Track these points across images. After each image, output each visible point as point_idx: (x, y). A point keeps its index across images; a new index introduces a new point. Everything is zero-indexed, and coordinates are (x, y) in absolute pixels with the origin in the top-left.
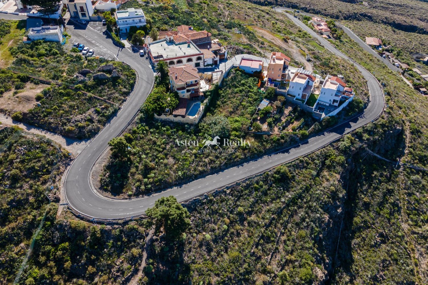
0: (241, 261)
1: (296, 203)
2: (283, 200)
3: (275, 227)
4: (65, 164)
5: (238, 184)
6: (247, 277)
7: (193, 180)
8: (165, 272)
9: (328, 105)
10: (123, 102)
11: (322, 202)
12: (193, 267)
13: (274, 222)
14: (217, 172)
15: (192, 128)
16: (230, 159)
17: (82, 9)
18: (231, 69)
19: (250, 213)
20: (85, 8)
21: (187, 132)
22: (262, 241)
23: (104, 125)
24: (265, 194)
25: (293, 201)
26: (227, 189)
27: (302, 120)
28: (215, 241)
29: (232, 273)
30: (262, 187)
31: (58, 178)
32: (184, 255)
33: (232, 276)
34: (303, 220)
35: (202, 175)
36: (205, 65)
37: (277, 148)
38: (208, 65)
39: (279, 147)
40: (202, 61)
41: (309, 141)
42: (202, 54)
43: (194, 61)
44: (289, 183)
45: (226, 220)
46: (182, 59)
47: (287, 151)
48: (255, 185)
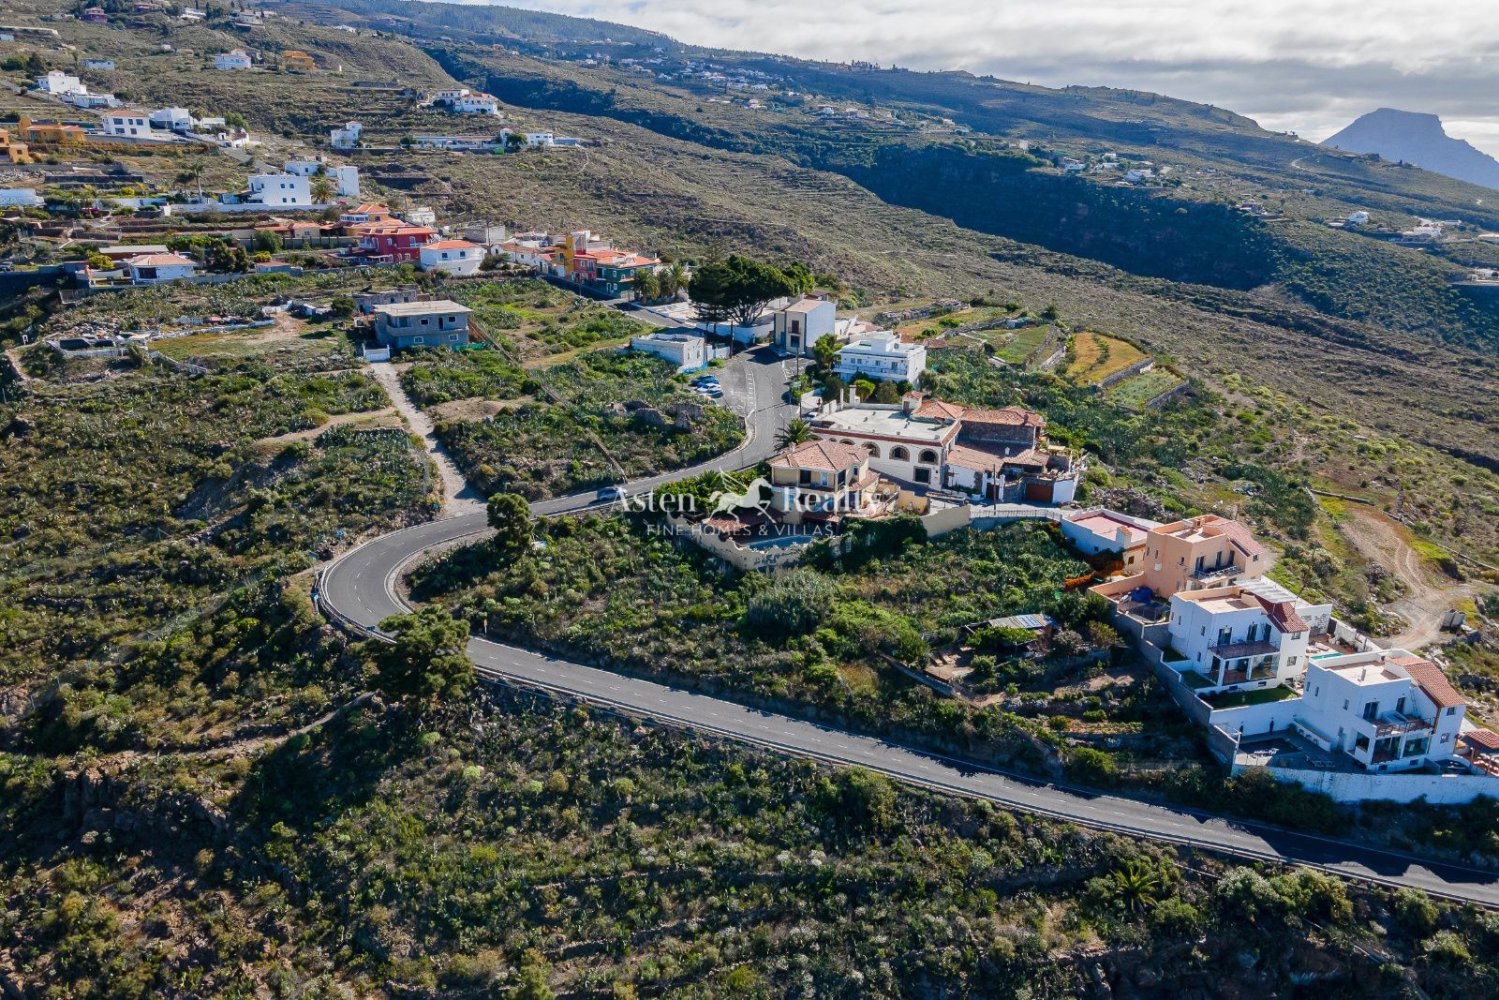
0: (482, 881)
1: (819, 898)
2: (784, 857)
3: (682, 899)
4: (412, 518)
5: (688, 734)
6: (457, 923)
7: (598, 667)
8: (320, 768)
9: (1325, 746)
10: (643, 475)
11: (922, 958)
12: (378, 806)
13: (690, 885)
14: (675, 687)
15: (721, 571)
16: (744, 679)
17: (795, 324)
18: (1024, 519)
19: (642, 816)
20: (801, 326)
21: (701, 573)
22: (594, 891)
23: (557, 495)
24: (748, 808)
25: (814, 884)
26: (644, 725)
27: (1136, 727)
28: (485, 799)
29: (434, 884)
30: (754, 783)
31: (374, 530)
32: (388, 772)
33: (427, 888)
34: (790, 948)
35: (632, 668)
36: (950, 484)
37: (938, 742)
38: (958, 488)
39: (951, 747)
40: (938, 468)
41: (1106, 799)
42: (938, 445)
43: (914, 461)
44: (857, 835)
45: (560, 778)
46: (878, 443)
47: (967, 770)
48: (737, 768)
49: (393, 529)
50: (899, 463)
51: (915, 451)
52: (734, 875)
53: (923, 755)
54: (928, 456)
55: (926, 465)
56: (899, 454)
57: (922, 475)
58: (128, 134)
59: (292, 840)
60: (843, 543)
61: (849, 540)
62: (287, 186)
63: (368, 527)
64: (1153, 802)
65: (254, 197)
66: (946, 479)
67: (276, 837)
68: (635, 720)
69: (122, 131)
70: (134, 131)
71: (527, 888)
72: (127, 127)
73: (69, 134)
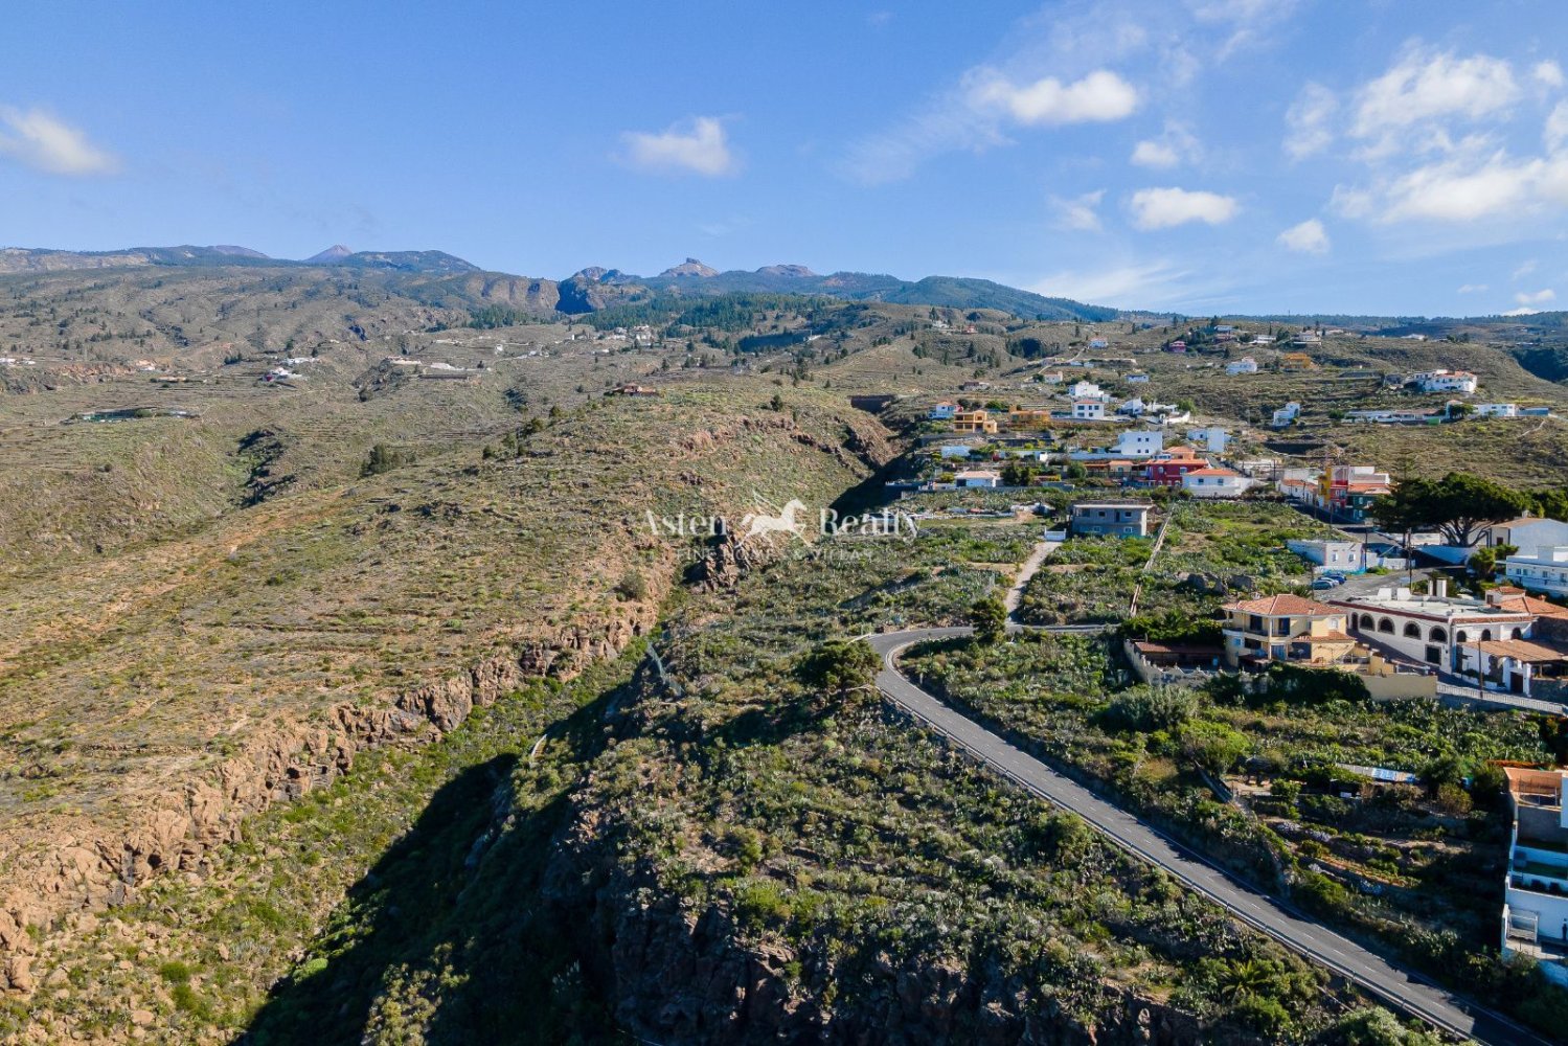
1: (970, 882)
2: (971, 852)
3: (886, 851)
6: (756, 813)
8: (767, 724)
12: (774, 749)
13: (897, 845)
19: (906, 800)
22: (838, 826)
23: (1068, 624)
24: (979, 819)
27: (1409, 882)
29: (763, 791)
30: (996, 805)
31: (925, 623)
32: (796, 735)
36: (1464, 668)
37: (1184, 834)
38: (1471, 673)
39: (1195, 841)
40: (1447, 647)
41: (1316, 927)
42: (1445, 621)
43: (1425, 640)
44: (1037, 858)
45: (876, 763)
46: (1393, 618)
47: (1185, 856)
48: (992, 792)
49: (938, 626)
50: (1409, 640)
51: (1425, 627)
52: (931, 850)
53: (1160, 837)
54: (1438, 635)
55: (1437, 644)
56: (1412, 631)
57: (1433, 655)
58: (1087, 416)
59: (720, 749)
60: (1256, 683)
61: (1265, 680)
62: (1144, 440)
63: (920, 621)
64: (1369, 948)
65: (1115, 448)
66: (1459, 663)
67: (715, 745)
68: (951, 746)
69: (1083, 415)
70: (1091, 415)
71: (803, 810)
72: (1086, 412)
73: (1038, 416)
